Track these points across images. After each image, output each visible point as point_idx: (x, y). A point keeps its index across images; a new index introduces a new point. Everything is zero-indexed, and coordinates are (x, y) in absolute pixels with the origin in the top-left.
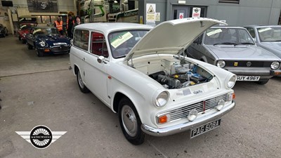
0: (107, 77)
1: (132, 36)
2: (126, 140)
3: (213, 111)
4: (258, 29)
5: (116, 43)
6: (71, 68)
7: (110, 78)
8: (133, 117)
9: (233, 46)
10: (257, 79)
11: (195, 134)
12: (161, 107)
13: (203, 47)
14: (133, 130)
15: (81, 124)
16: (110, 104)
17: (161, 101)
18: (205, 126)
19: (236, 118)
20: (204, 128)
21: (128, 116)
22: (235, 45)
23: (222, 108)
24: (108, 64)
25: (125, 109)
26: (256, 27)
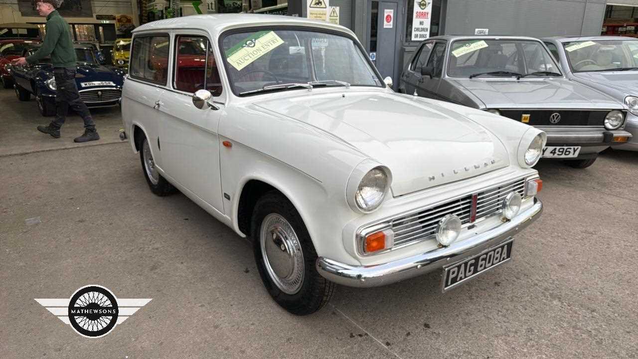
0: (218, 145)
1: (280, 42)
2: (272, 303)
3: (493, 221)
4: (565, 44)
5: (240, 59)
6: (124, 136)
7: (227, 145)
8: (292, 243)
9: (514, 79)
10: (573, 153)
11: (454, 280)
12: (371, 209)
13: (446, 82)
14: (293, 277)
15: (153, 268)
16: (230, 214)
17: (369, 195)
18: (477, 259)
19: (535, 243)
20: (475, 265)
21: (279, 242)
22: (519, 76)
23: (516, 215)
24: (222, 111)
25: (272, 223)
26: (559, 41)
